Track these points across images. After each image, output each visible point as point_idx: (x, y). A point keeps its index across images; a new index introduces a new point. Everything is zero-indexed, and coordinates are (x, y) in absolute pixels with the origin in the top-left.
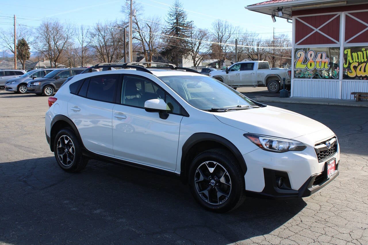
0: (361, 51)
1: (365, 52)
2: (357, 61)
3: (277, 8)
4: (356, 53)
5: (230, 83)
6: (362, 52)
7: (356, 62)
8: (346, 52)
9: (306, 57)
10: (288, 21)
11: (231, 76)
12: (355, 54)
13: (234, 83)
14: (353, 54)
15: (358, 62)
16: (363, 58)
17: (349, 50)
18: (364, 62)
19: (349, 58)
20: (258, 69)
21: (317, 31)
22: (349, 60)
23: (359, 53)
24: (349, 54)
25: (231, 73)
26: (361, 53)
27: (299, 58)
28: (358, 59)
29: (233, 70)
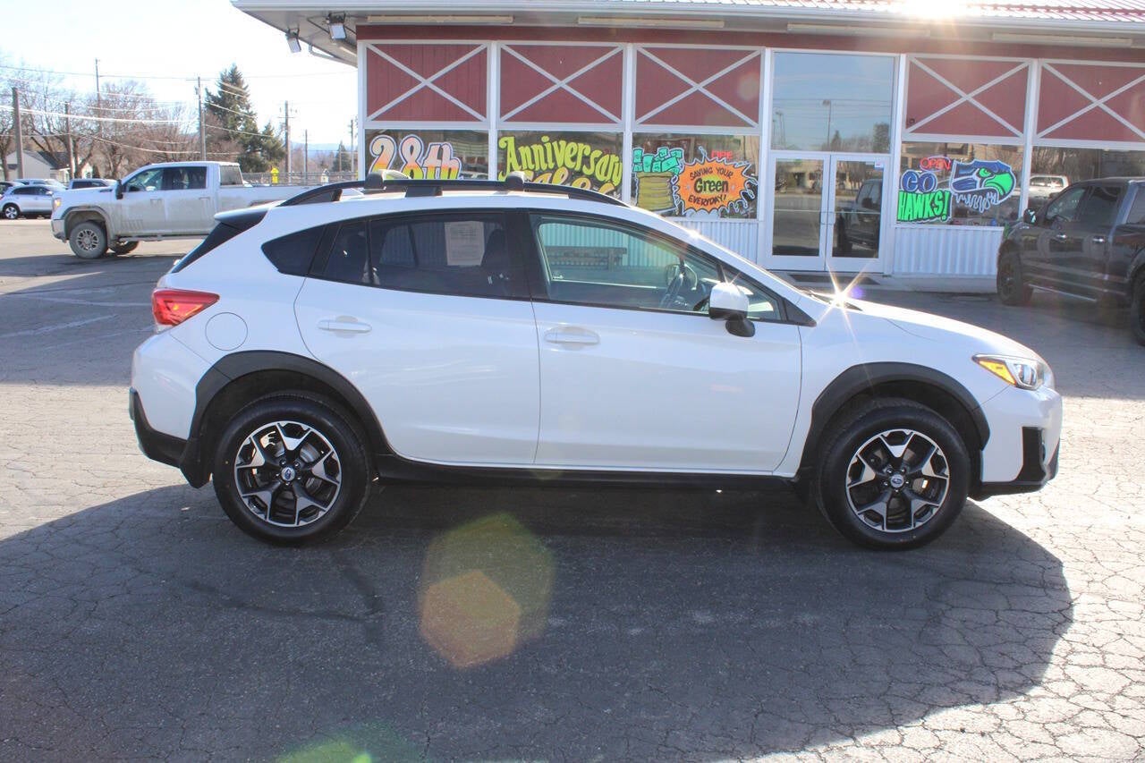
0: (539, 142)
1: (548, 146)
2: (532, 167)
3: (327, 14)
4: (527, 148)
5: (131, 229)
6: (543, 144)
7: (528, 169)
8: (503, 145)
9: (398, 154)
10: (311, 50)
11: (132, 207)
12: (524, 151)
13: (144, 228)
14: (521, 149)
15: (533, 170)
16: (546, 161)
17: (511, 140)
18: (548, 170)
19: (512, 160)
20: (221, 184)
21: (426, 86)
22: (511, 164)
23: (536, 147)
24: (511, 149)
25: (130, 198)
26: (540, 147)
27: (380, 155)
28: (533, 162)
29: (133, 189)
